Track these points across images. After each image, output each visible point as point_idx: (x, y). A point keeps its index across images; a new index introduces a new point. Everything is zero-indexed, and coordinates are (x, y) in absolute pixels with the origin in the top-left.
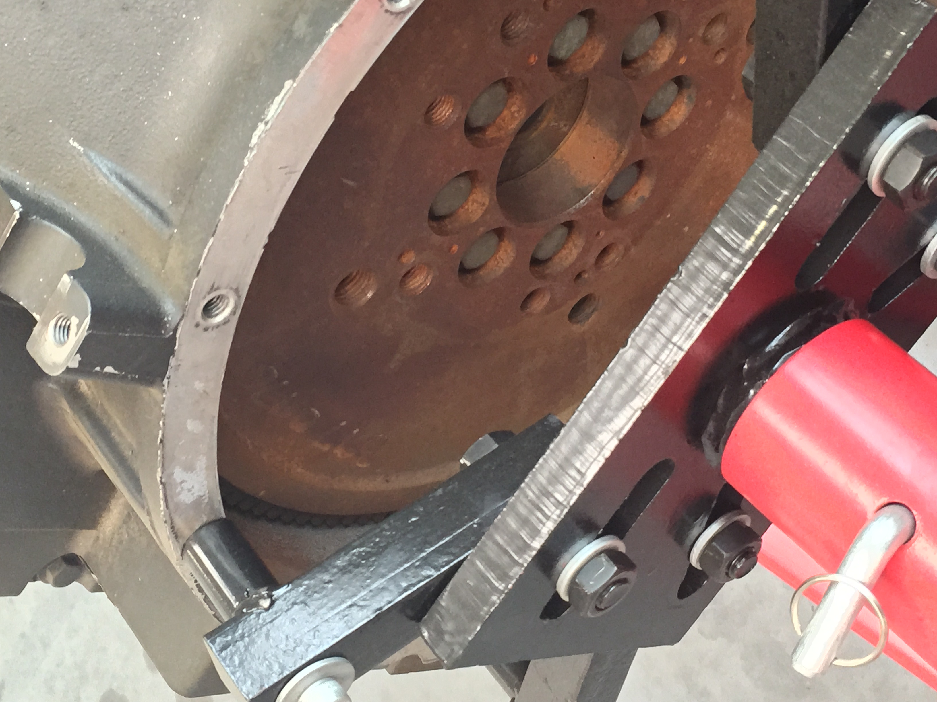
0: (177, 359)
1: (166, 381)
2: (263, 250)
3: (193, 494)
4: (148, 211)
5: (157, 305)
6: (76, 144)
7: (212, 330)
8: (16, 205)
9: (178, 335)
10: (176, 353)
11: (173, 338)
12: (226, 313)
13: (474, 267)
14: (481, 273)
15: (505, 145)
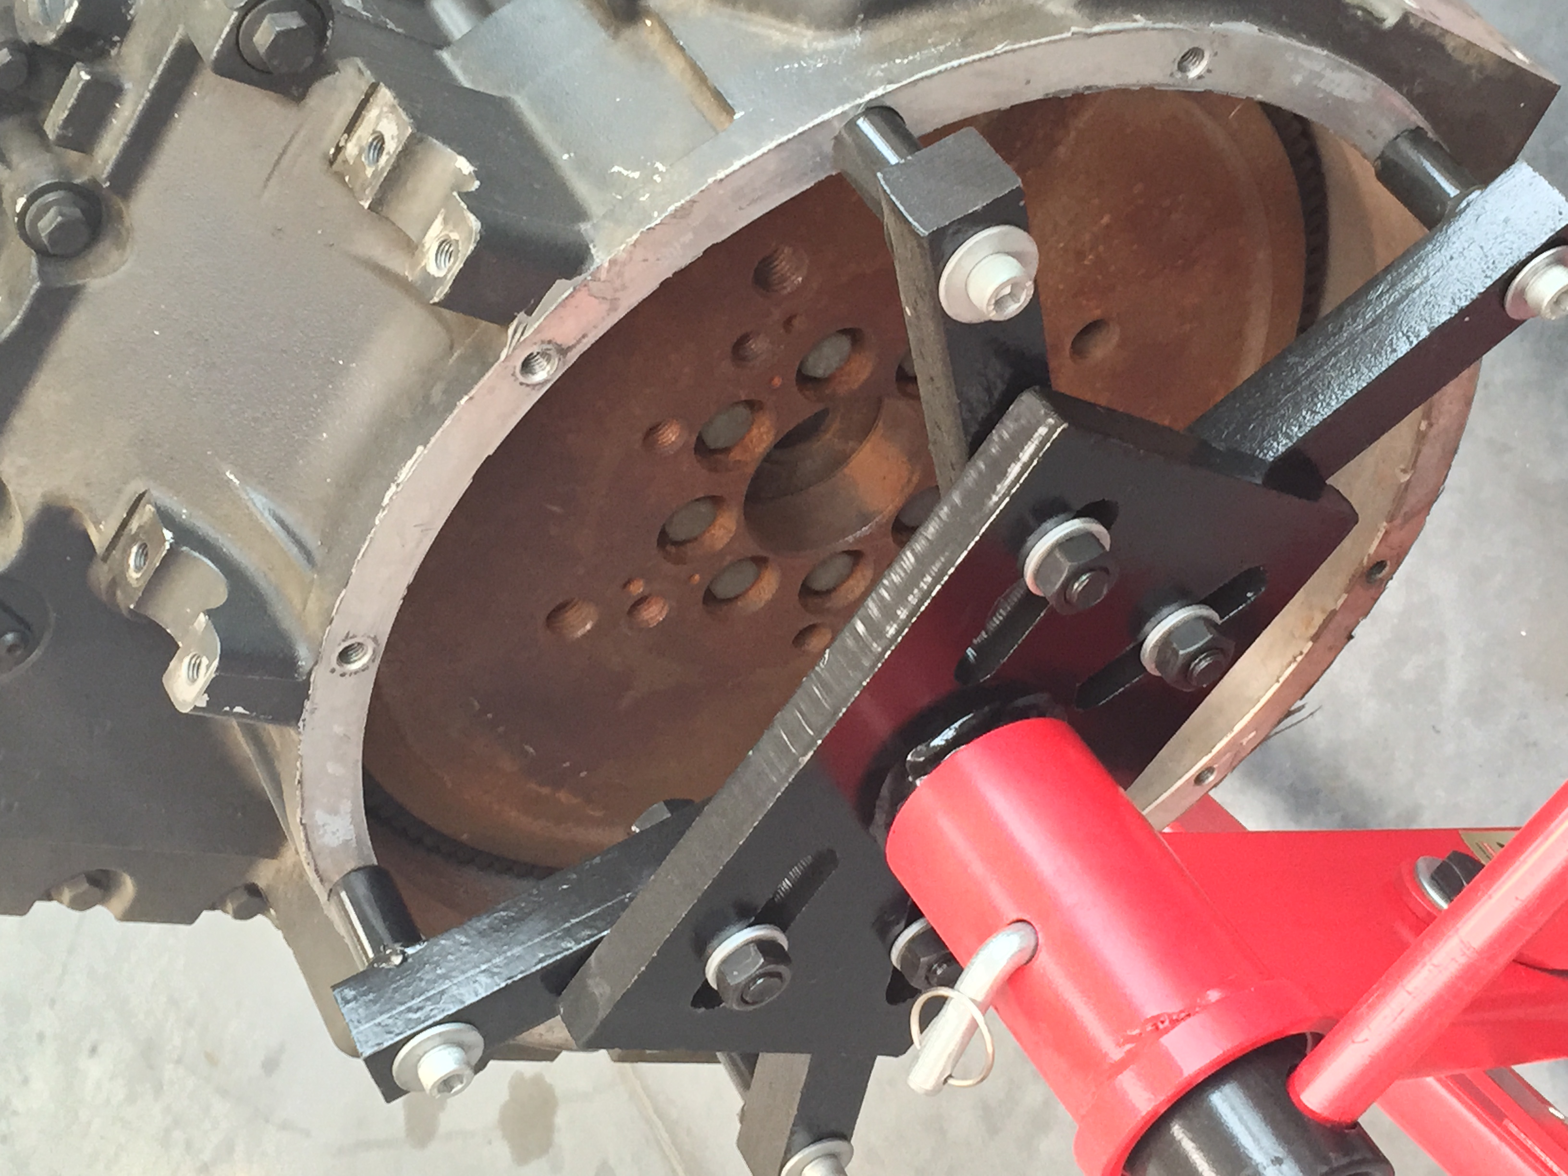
0: (312, 702)
1: (301, 724)
2: (401, 602)
3: (338, 838)
4: (295, 550)
5: (291, 648)
6: (232, 477)
7: (350, 675)
8: (168, 535)
9: (312, 680)
10: (311, 698)
11: (307, 684)
12: (365, 659)
13: (732, 595)
14: (739, 603)
15: (751, 470)
